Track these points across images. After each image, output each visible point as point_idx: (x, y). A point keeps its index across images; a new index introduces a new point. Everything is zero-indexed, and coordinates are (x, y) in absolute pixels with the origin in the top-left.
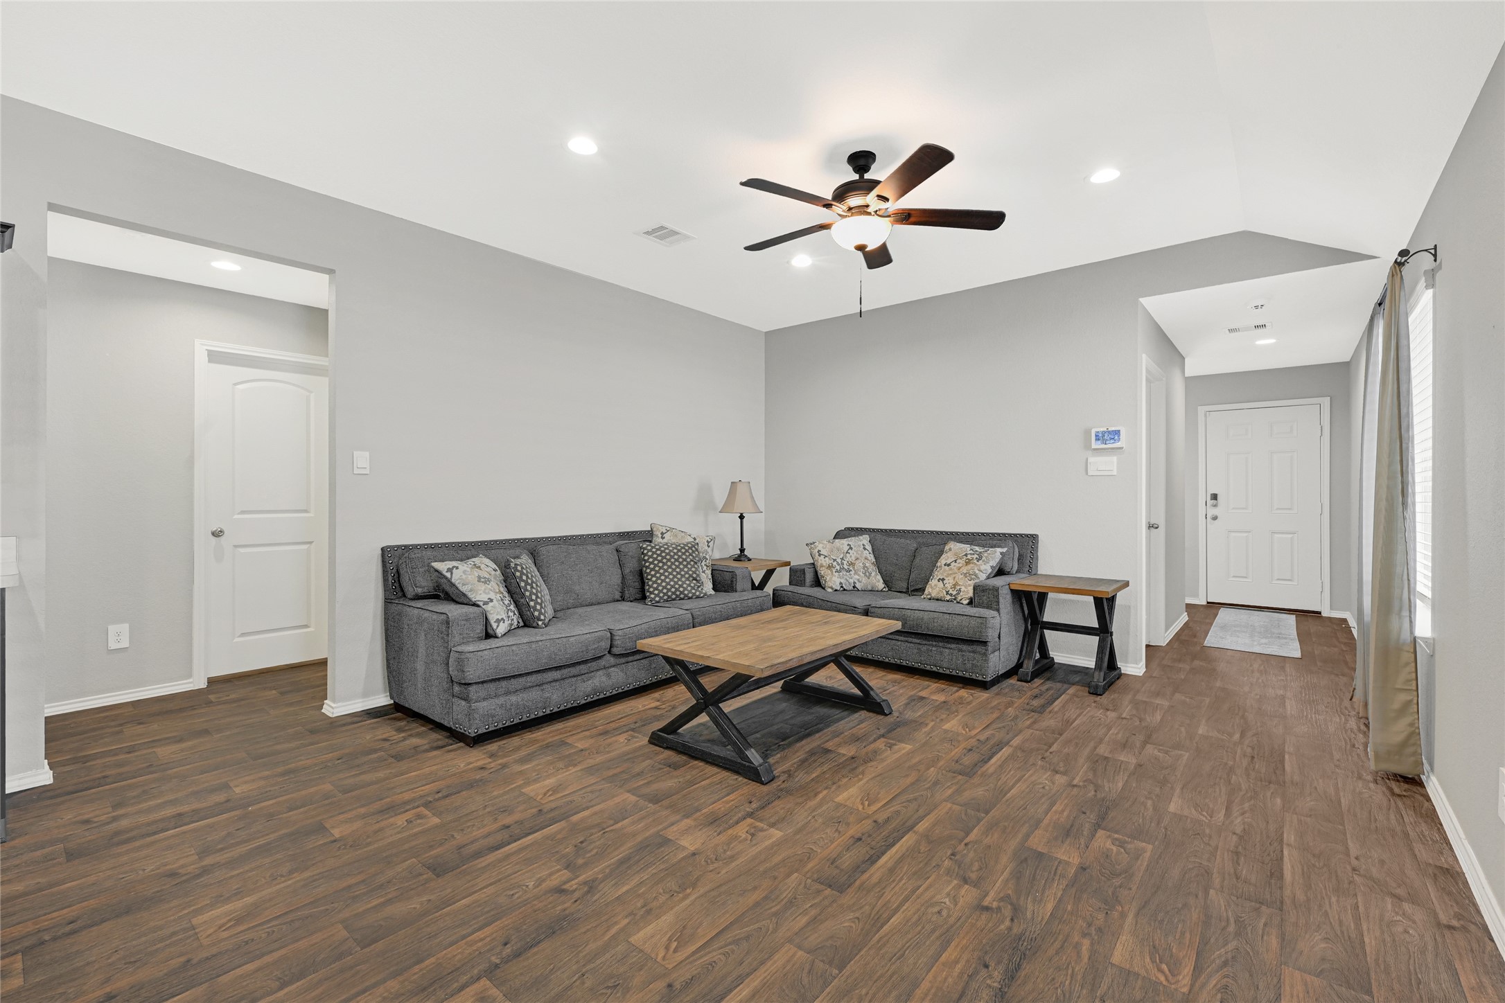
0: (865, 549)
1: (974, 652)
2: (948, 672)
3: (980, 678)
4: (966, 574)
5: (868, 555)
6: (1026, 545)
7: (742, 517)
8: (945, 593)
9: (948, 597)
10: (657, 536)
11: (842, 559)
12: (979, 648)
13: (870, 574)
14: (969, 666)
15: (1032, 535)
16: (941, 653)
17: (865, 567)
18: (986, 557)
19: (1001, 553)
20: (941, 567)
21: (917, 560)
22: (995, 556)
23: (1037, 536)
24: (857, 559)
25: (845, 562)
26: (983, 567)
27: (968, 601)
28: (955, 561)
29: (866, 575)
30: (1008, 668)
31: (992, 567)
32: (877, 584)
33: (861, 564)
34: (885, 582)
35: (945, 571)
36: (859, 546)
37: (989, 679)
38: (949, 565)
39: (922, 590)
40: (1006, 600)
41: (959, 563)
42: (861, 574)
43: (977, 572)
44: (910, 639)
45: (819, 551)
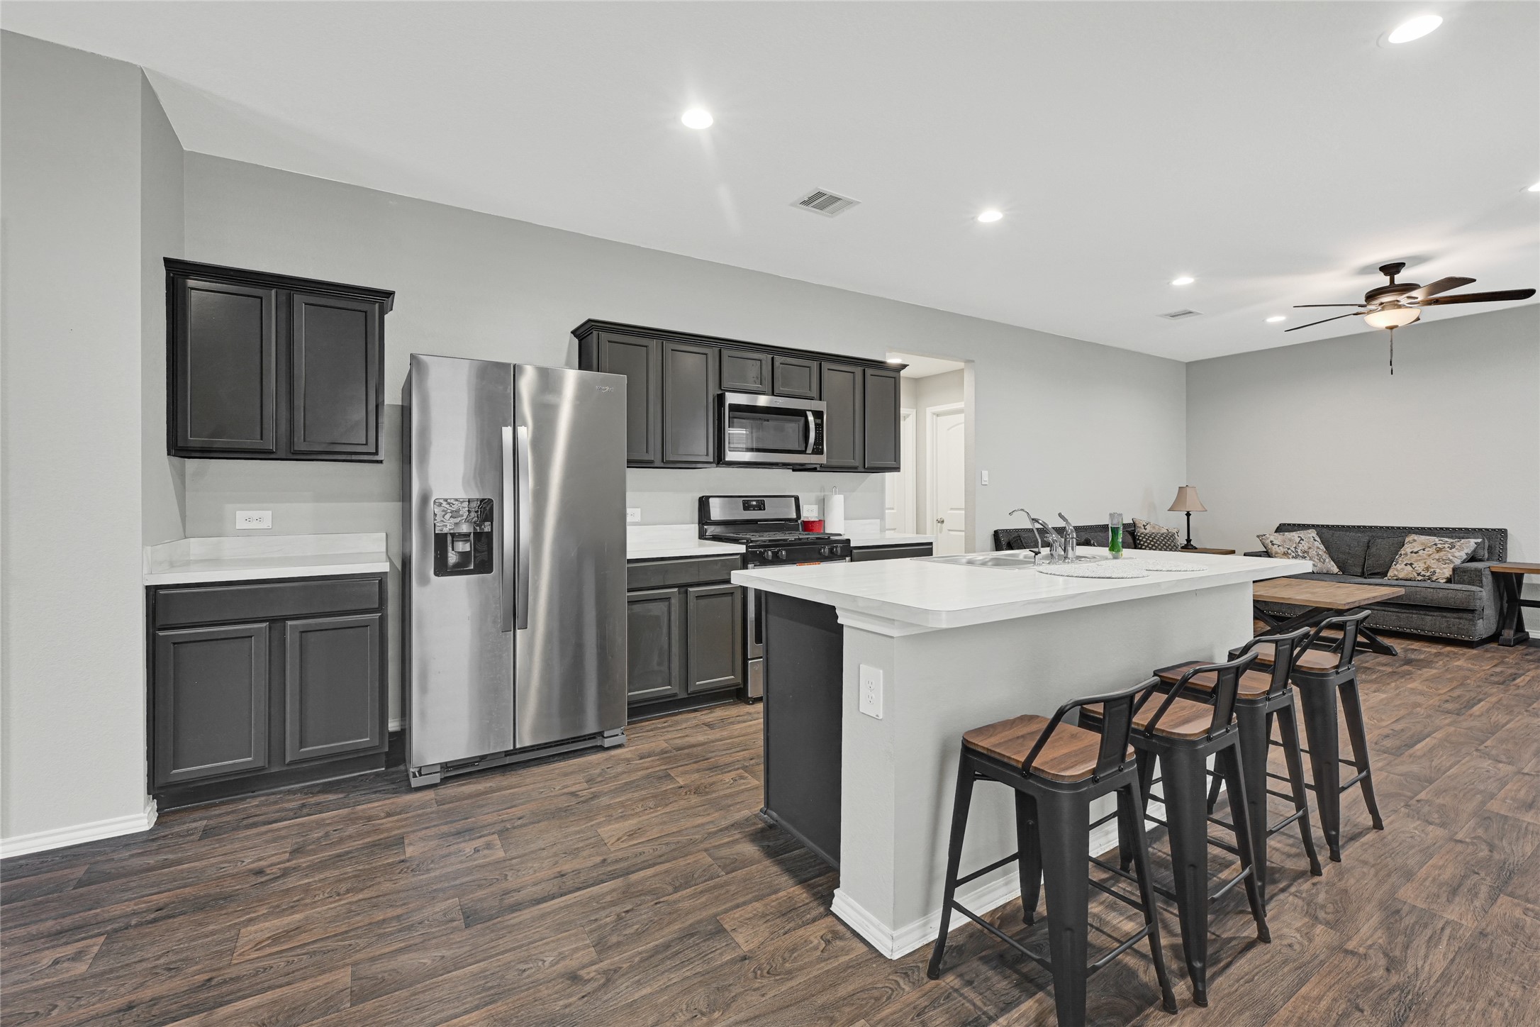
0: (1315, 540)
1: (1460, 618)
2: (1430, 634)
3: (1467, 639)
4: (1439, 559)
5: (1319, 546)
6: (1495, 540)
7: (1188, 515)
8: (1416, 575)
9: (1420, 578)
10: (1140, 527)
11: (1295, 548)
12: (1469, 616)
13: (1325, 560)
14: (1454, 629)
15: (1500, 530)
16: (1423, 619)
17: (1318, 555)
18: (1460, 546)
19: (1476, 543)
20: (1406, 554)
21: (1373, 550)
22: (1470, 544)
23: (1506, 530)
24: (1310, 548)
25: (1299, 551)
26: (1457, 554)
27: (1445, 580)
28: (1424, 550)
29: (1320, 561)
30: (1490, 634)
31: (1467, 554)
32: (1332, 568)
33: (1314, 552)
34: (1338, 567)
35: (1411, 557)
36: (1309, 538)
37: (1476, 640)
38: (1416, 553)
39: (1384, 574)
40: (1487, 580)
41: (1428, 551)
42: (1316, 560)
43: (1451, 558)
44: (1387, 609)
45: (1271, 542)
